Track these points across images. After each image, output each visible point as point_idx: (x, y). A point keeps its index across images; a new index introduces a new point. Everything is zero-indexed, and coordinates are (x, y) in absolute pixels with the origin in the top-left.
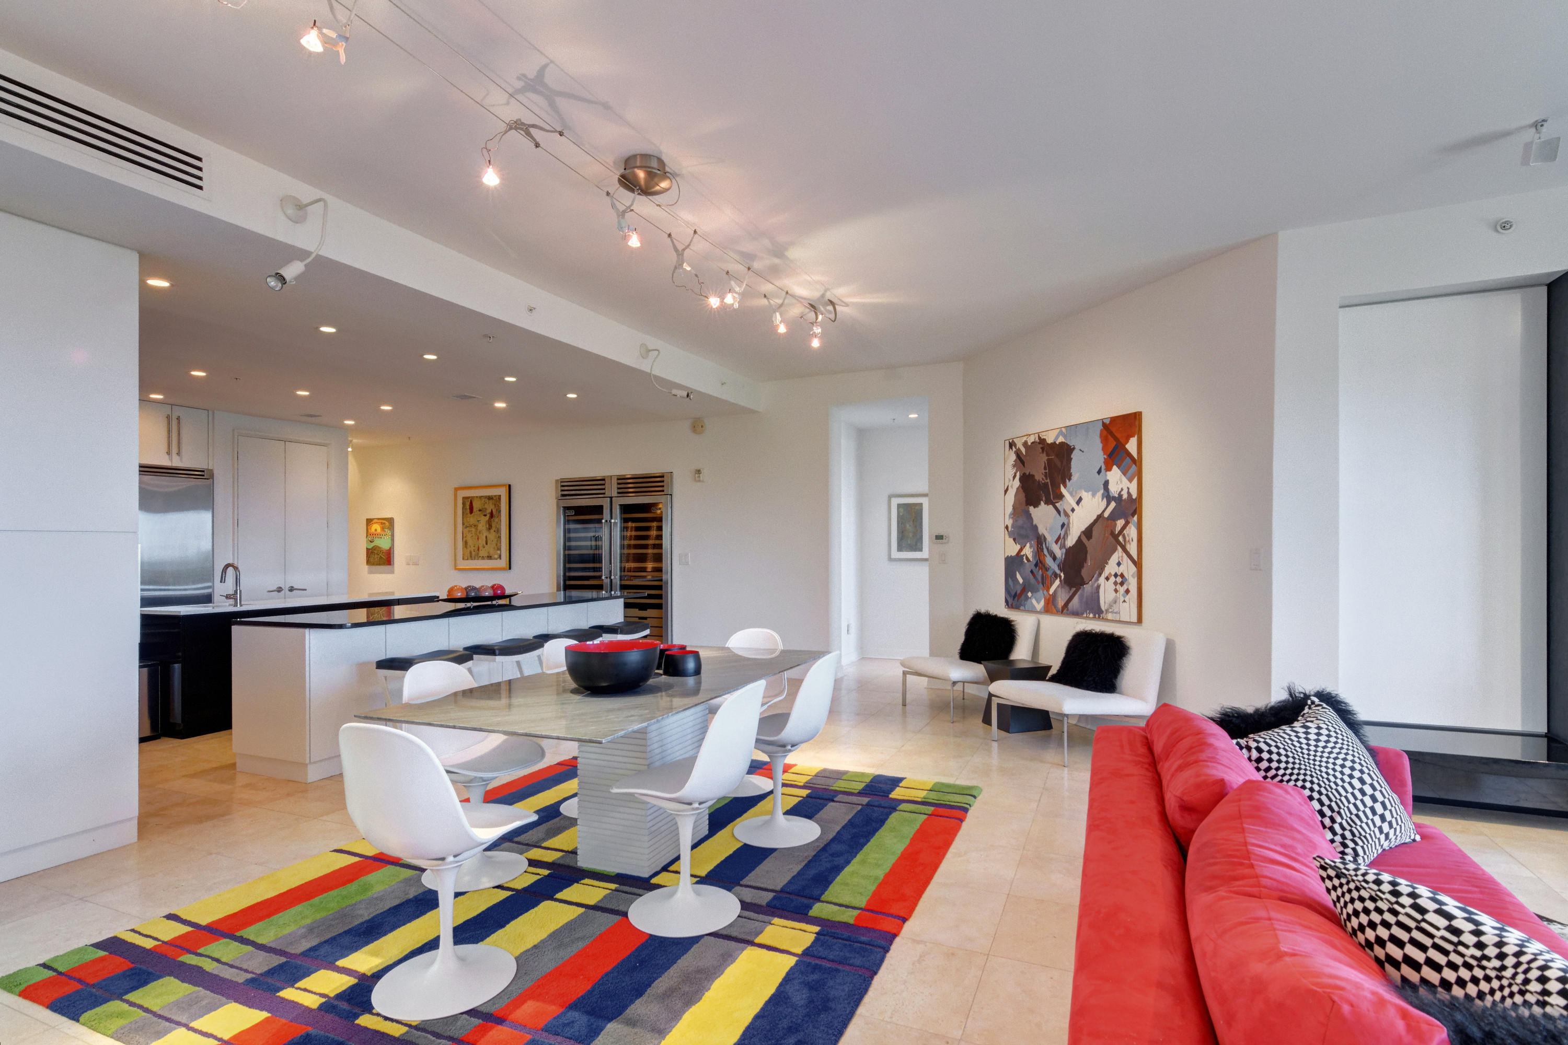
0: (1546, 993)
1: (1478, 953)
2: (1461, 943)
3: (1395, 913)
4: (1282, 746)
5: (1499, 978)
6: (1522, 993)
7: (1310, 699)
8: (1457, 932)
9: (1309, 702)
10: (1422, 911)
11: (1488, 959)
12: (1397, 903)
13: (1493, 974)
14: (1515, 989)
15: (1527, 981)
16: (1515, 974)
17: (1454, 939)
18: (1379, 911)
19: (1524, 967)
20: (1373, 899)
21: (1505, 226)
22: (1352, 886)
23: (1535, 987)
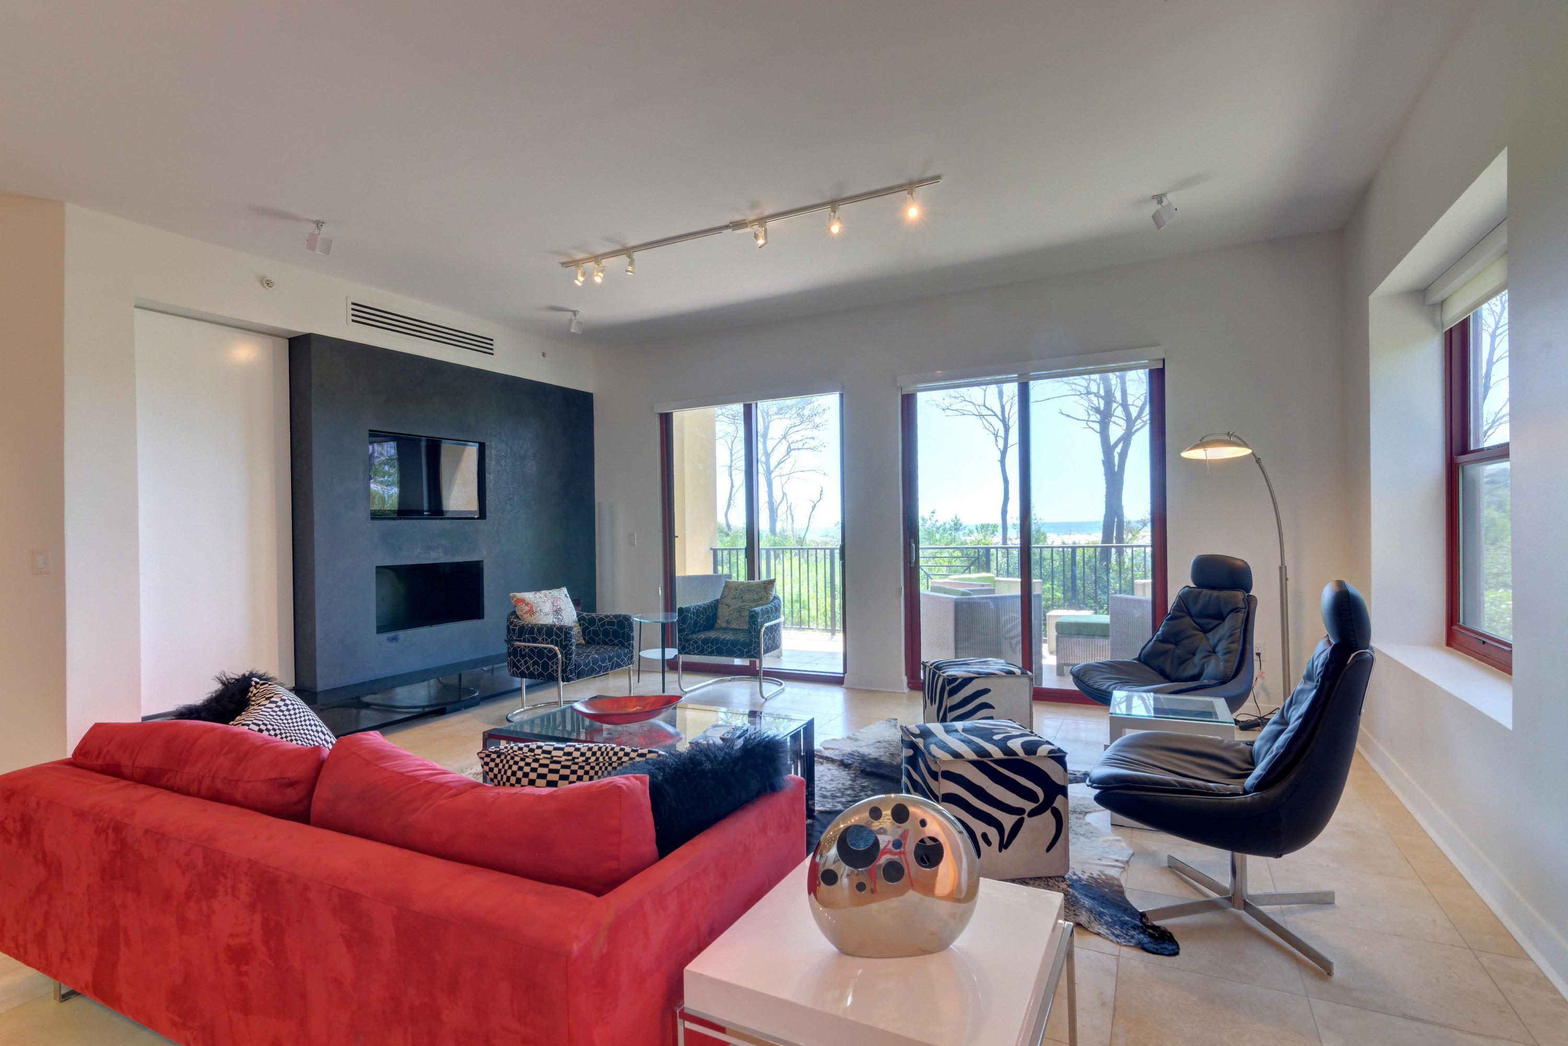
0: (620, 758)
1: (584, 758)
2: (574, 759)
3: (536, 760)
4: (268, 723)
5: (598, 764)
6: (610, 765)
7: (252, 681)
8: (569, 754)
9: (253, 683)
10: (549, 752)
11: (590, 758)
12: (535, 755)
13: (594, 764)
14: (607, 765)
15: (610, 758)
16: (604, 758)
17: (570, 758)
18: (528, 764)
19: (605, 753)
20: (522, 759)
21: (269, 283)
22: (509, 757)
23: (614, 758)
